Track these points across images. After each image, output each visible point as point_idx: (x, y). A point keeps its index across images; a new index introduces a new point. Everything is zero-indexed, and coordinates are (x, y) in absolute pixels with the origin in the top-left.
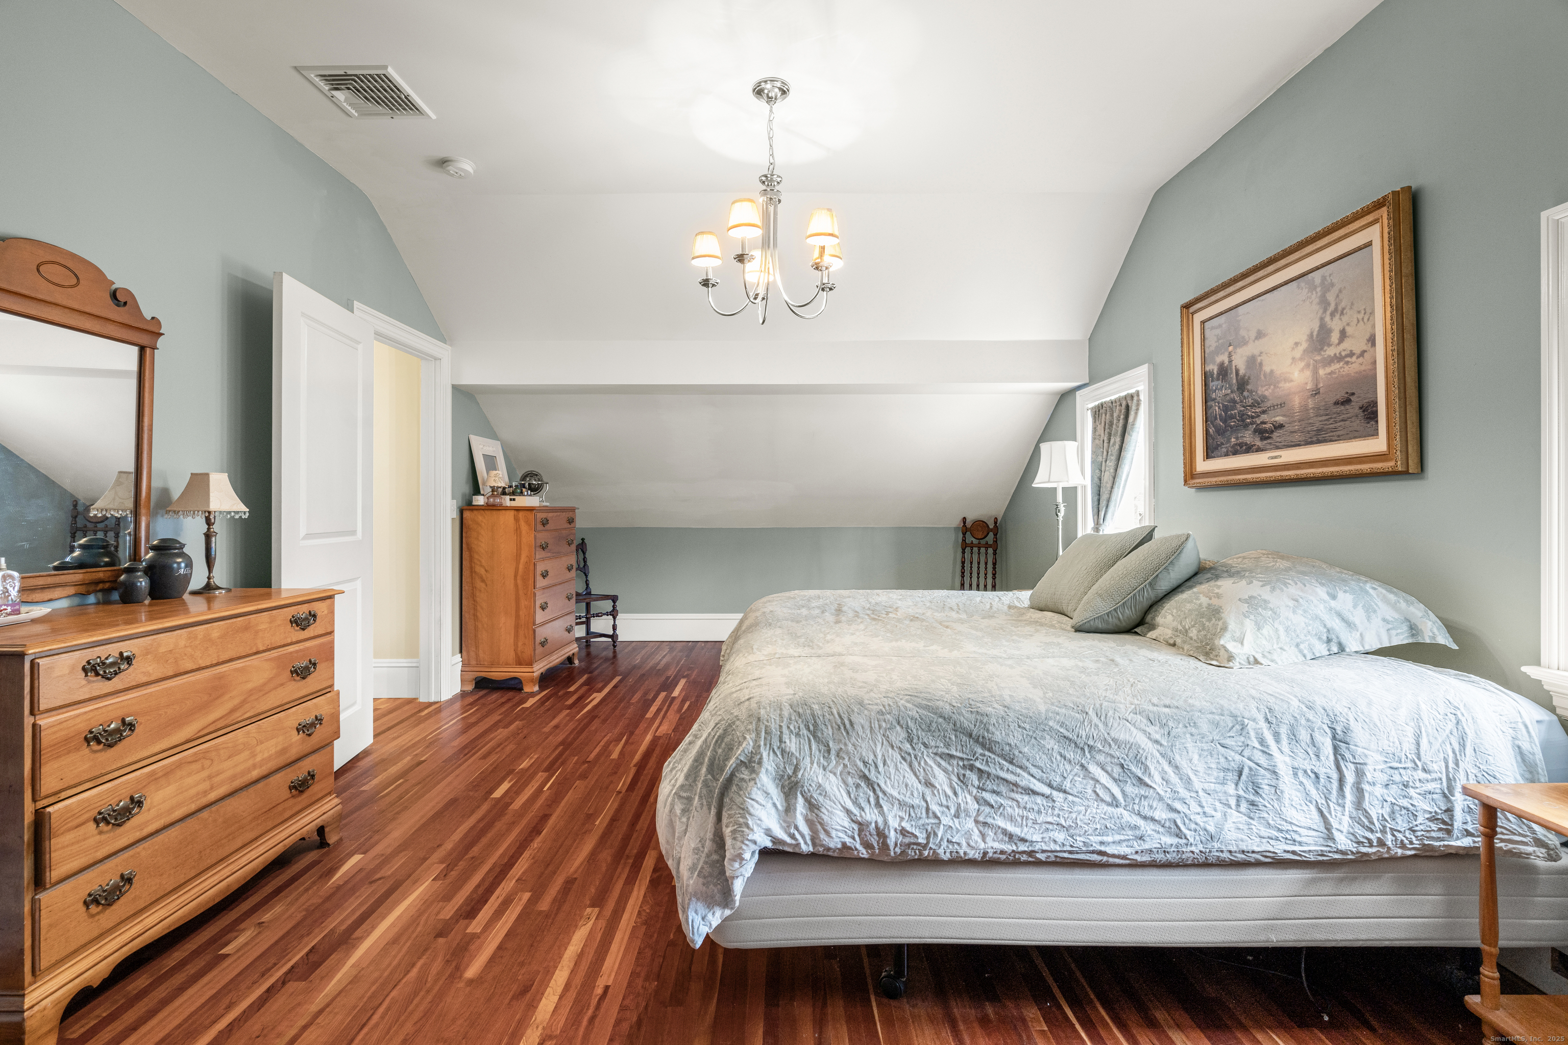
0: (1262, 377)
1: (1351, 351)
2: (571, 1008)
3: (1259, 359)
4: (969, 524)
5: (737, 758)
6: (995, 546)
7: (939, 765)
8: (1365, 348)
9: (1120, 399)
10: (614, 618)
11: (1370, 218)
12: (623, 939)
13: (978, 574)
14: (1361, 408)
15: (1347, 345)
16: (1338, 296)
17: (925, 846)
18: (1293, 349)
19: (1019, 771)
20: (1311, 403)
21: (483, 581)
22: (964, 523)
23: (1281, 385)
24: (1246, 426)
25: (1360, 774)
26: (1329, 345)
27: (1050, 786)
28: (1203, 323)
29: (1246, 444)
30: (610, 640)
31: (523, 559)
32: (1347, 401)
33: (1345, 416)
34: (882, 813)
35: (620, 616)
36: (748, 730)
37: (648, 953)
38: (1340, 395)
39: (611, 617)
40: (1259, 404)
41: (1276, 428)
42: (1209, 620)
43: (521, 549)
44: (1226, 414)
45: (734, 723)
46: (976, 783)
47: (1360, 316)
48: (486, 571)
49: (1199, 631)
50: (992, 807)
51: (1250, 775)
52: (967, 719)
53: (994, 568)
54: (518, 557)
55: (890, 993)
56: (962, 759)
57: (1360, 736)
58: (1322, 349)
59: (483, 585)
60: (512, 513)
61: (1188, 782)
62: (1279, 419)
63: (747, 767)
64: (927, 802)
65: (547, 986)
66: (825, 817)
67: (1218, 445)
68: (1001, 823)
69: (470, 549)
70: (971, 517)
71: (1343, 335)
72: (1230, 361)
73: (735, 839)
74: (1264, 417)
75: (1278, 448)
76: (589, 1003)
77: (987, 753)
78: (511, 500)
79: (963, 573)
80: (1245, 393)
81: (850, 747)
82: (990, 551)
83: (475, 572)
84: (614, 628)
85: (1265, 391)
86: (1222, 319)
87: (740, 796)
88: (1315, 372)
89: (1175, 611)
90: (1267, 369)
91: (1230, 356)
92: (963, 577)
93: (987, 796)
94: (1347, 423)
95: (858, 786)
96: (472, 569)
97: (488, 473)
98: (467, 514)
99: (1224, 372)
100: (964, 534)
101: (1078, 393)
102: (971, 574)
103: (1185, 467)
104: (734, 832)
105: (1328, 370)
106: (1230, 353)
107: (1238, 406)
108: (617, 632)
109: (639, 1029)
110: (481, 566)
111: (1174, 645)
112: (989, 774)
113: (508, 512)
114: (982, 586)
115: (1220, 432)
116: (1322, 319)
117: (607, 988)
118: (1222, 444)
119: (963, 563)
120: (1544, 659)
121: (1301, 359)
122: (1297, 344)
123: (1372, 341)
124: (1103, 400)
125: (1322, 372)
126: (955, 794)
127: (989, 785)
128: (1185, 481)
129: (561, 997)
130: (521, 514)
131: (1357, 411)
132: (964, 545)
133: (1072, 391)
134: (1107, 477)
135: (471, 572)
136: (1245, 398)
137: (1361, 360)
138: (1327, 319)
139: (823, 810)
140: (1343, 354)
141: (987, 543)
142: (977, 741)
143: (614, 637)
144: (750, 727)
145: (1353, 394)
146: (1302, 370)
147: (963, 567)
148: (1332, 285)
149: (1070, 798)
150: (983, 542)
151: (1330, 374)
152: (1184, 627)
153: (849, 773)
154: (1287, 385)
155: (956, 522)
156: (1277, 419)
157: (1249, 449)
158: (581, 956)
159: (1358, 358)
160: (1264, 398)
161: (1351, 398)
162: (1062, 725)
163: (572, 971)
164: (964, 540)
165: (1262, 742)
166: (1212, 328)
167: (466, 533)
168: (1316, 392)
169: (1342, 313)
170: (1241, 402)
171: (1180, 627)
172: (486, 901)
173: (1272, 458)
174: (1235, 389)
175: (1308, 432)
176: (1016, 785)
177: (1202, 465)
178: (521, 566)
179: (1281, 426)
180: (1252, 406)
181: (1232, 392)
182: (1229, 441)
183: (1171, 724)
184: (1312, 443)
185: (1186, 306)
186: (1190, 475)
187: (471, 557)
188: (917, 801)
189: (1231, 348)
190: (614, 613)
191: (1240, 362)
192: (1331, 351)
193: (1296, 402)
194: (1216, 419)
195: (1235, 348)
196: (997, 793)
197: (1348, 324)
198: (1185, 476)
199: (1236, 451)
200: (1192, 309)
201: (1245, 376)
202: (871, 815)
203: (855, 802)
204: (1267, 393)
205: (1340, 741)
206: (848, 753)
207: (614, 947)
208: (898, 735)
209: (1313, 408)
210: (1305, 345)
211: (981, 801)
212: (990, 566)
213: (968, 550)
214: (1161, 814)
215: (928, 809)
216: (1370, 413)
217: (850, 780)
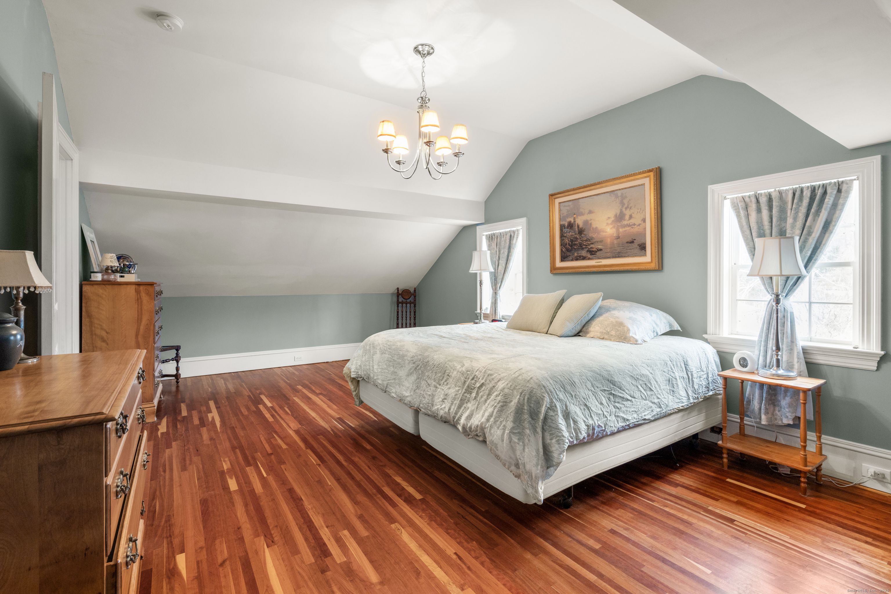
0: (592, 229)
1: (634, 223)
2: (453, 570)
3: (590, 222)
4: (400, 292)
5: (546, 406)
6: (414, 303)
7: (602, 395)
8: (640, 223)
9: (506, 233)
10: (178, 362)
11: (645, 175)
12: (430, 531)
13: (406, 318)
14: (638, 245)
15: (632, 221)
16: (628, 202)
17: (604, 431)
18: (607, 220)
19: (623, 392)
20: (615, 242)
21: (104, 340)
22: (398, 291)
23: (601, 233)
24: (583, 249)
25: (692, 375)
26: (625, 220)
27: (631, 396)
28: (560, 203)
29: (583, 256)
30: (174, 378)
31: (144, 321)
32: (632, 242)
33: (631, 248)
34: (593, 419)
35: (182, 361)
36: (543, 392)
37: (452, 532)
38: (629, 239)
39: (175, 361)
40: (589, 240)
41: (598, 250)
42: (620, 327)
43: (142, 314)
44: (572, 243)
45: (532, 391)
46: (613, 400)
47: (639, 211)
48: (107, 333)
49: (616, 332)
50: (618, 408)
51: (672, 381)
52: (605, 374)
53: (415, 314)
54: (139, 320)
55: (567, 506)
56: (608, 391)
57: (690, 363)
58: (621, 221)
59: (104, 344)
60: (133, 287)
61: (660, 386)
62: (600, 247)
63: (551, 410)
64: (603, 411)
65: (427, 567)
66: (580, 426)
67: (568, 256)
68: (622, 414)
69: (89, 316)
70: (402, 287)
71: (631, 217)
72: (575, 221)
73: (559, 444)
74: (592, 246)
75: (599, 258)
76: (458, 564)
77: (614, 387)
78: (122, 277)
79: (398, 318)
80: (583, 235)
81: (578, 393)
82: (412, 305)
83: (95, 334)
84: (177, 369)
85: (591, 235)
86: (570, 203)
87: (554, 424)
88: (618, 230)
89: (600, 325)
90: (594, 226)
91: (574, 219)
92: (398, 319)
93: (617, 404)
94: (632, 250)
95: (584, 409)
96: (92, 333)
97: (102, 255)
98: (85, 288)
99: (571, 226)
100: (398, 297)
101: (478, 227)
102: (402, 318)
103: (551, 265)
104: (558, 441)
105: (624, 229)
106: (574, 218)
107: (578, 240)
108: (180, 372)
109: (495, 562)
110: (102, 329)
111: (603, 339)
112: (616, 395)
113: (129, 286)
114: (408, 325)
115: (568, 250)
116: (621, 210)
117: (456, 554)
118: (570, 255)
119: (398, 312)
120: (708, 332)
121: (611, 224)
122: (609, 218)
123: (644, 220)
124: (495, 232)
125: (621, 230)
126: (609, 406)
127: (617, 400)
128: (551, 271)
129: (441, 568)
130: (142, 288)
131: (636, 246)
132: (398, 303)
133: (473, 226)
134: (501, 268)
135: (92, 334)
136: (582, 237)
137: (639, 227)
138: (624, 210)
139: (579, 423)
140: (631, 224)
141: (410, 301)
142: (610, 382)
143: (177, 376)
144: (543, 391)
145: (635, 240)
146: (611, 228)
147: (398, 314)
148: (626, 197)
149: (636, 399)
150: (408, 301)
151: (624, 231)
152: (607, 331)
153: (581, 404)
154: (604, 234)
155: (393, 290)
156: (599, 247)
157: (584, 258)
158: (420, 546)
159: (637, 226)
160: (592, 238)
161: (634, 241)
162: (629, 371)
163: (428, 554)
164: (398, 300)
165: (672, 369)
166: (565, 206)
167: (86, 303)
168: (618, 238)
169: (630, 208)
170: (580, 238)
171: (604, 331)
172: (325, 544)
173: (597, 262)
174: (577, 233)
175: (614, 253)
176: (623, 398)
177: (559, 264)
178: (142, 327)
179: (601, 250)
180: (586, 241)
181: (575, 234)
182: (573, 254)
183: (652, 366)
184: (616, 257)
185: (551, 195)
186: (554, 270)
187: (91, 323)
188: (600, 412)
189: (575, 216)
190: (177, 359)
191: (580, 221)
192: (625, 222)
193: (609, 241)
194: (566, 244)
195: (577, 216)
196: (618, 402)
197: (633, 213)
198: (551, 269)
199: (577, 259)
200: (554, 197)
201: (582, 228)
202: (591, 422)
203: (585, 417)
204: (594, 236)
205: (686, 365)
206: (578, 396)
207: (432, 536)
208: (589, 385)
209: (616, 244)
210: (613, 219)
211: (616, 407)
212: (412, 313)
213: (400, 305)
214: (656, 401)
215: (604, 414)
216: (643, 247)
217: (582, 408)
